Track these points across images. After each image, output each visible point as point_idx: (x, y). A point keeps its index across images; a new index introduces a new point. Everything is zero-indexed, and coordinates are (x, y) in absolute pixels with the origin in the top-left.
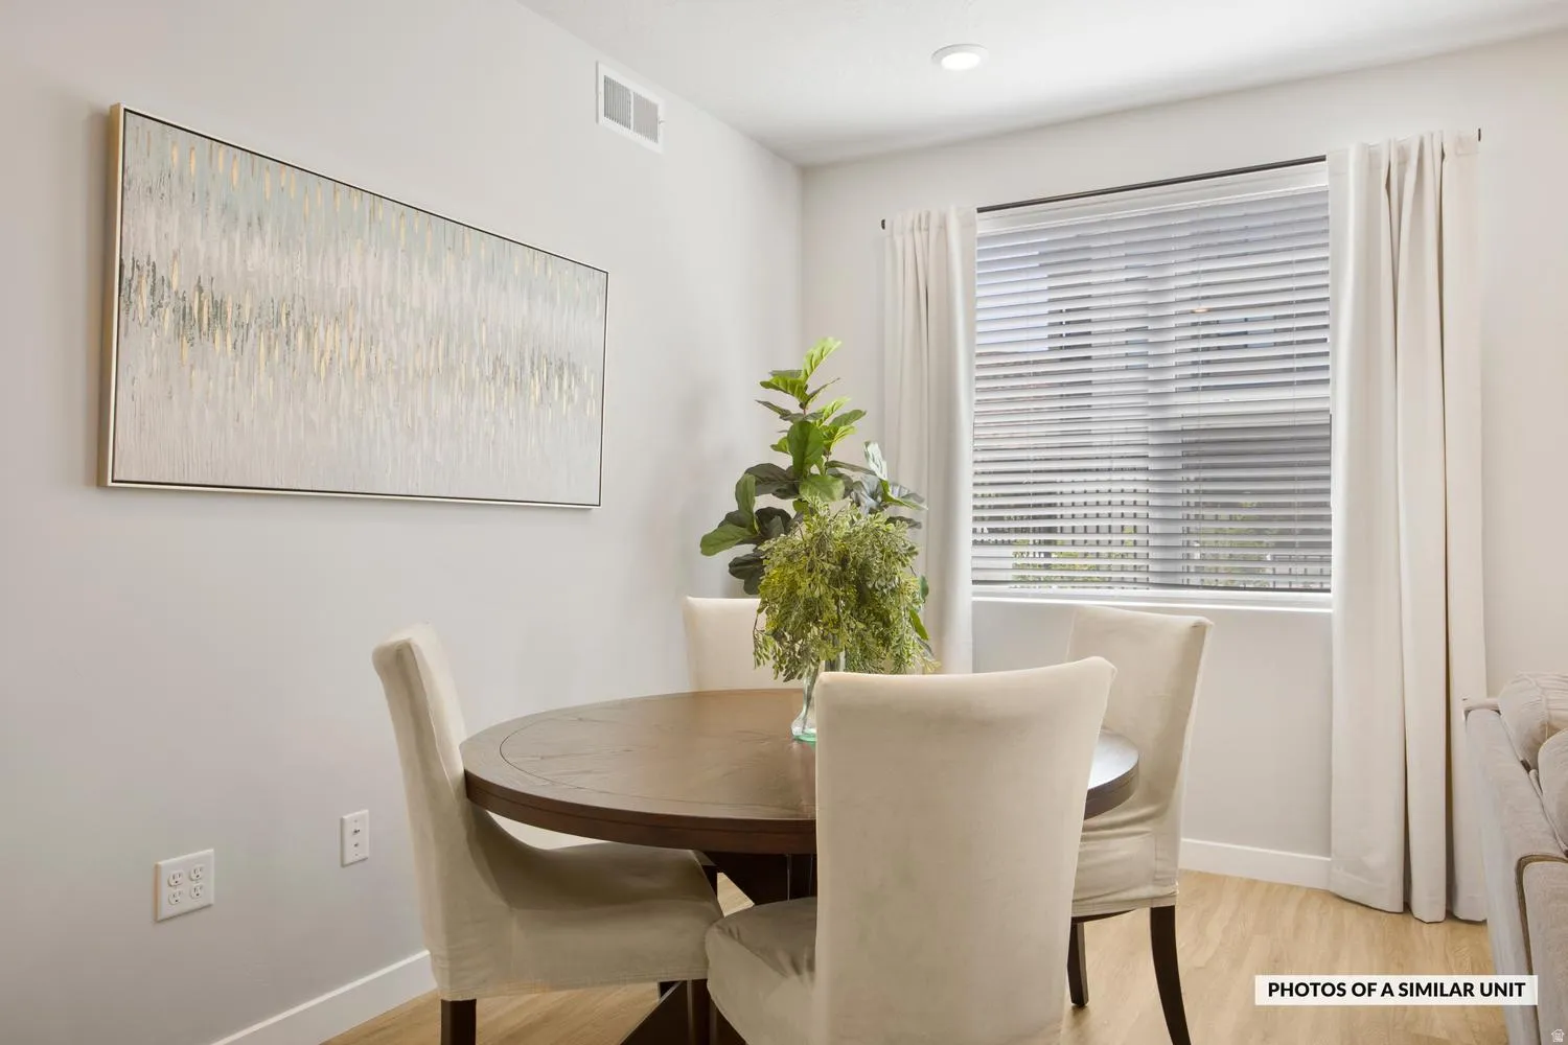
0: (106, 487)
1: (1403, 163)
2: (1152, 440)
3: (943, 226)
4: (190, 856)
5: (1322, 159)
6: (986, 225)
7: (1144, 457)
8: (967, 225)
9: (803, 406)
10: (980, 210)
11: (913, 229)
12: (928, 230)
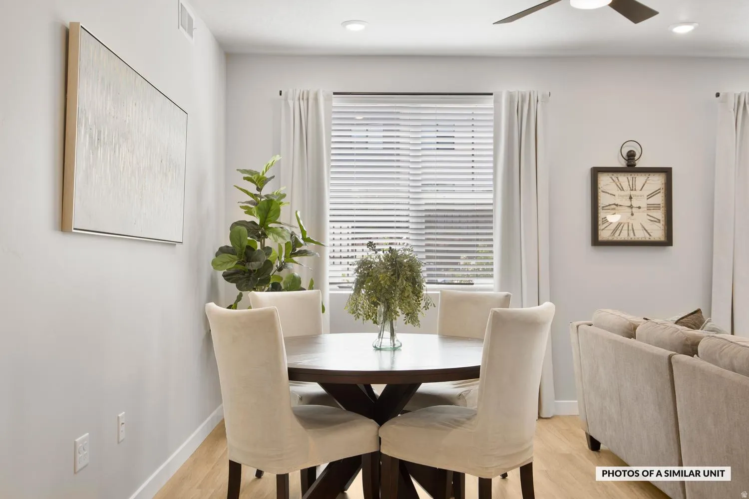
0: (72, 231)
1: (523, 101)
2: (412, 208)
3: (316, 99)
4: (83, 437)
5: (491, 94)
6: (337, 102)
7: (407, 216)
8: (328, 100)
9: (259, 189)
10: (335, 94)
11: (299, 99)
12: (308, 99)
